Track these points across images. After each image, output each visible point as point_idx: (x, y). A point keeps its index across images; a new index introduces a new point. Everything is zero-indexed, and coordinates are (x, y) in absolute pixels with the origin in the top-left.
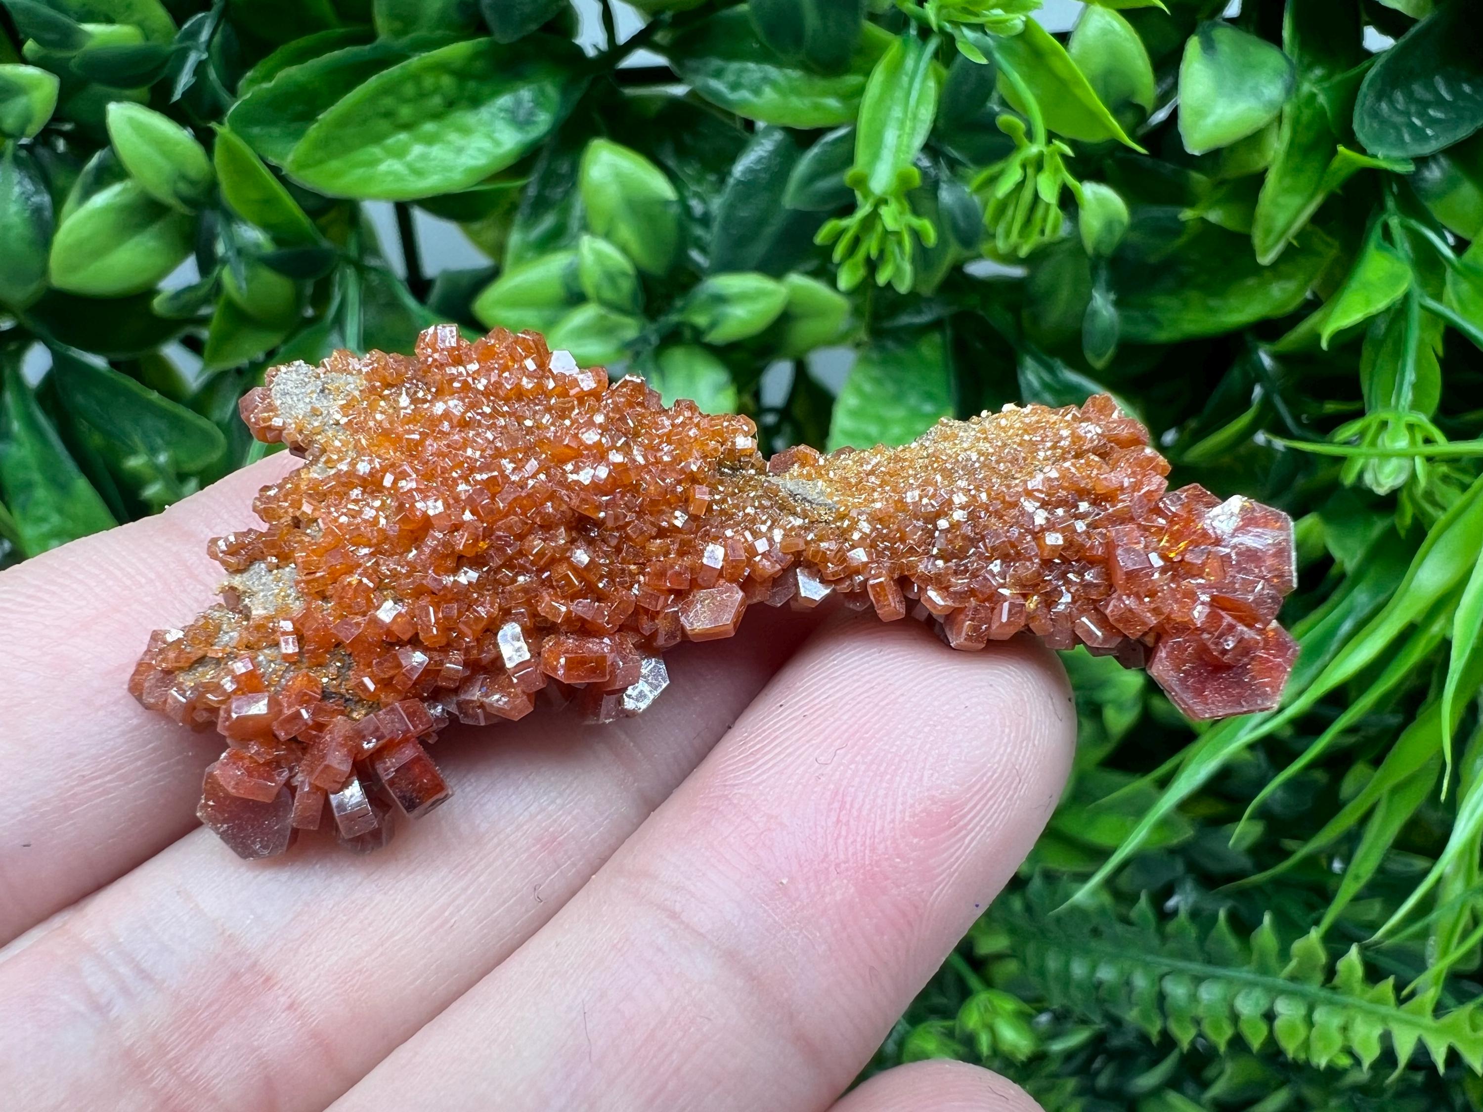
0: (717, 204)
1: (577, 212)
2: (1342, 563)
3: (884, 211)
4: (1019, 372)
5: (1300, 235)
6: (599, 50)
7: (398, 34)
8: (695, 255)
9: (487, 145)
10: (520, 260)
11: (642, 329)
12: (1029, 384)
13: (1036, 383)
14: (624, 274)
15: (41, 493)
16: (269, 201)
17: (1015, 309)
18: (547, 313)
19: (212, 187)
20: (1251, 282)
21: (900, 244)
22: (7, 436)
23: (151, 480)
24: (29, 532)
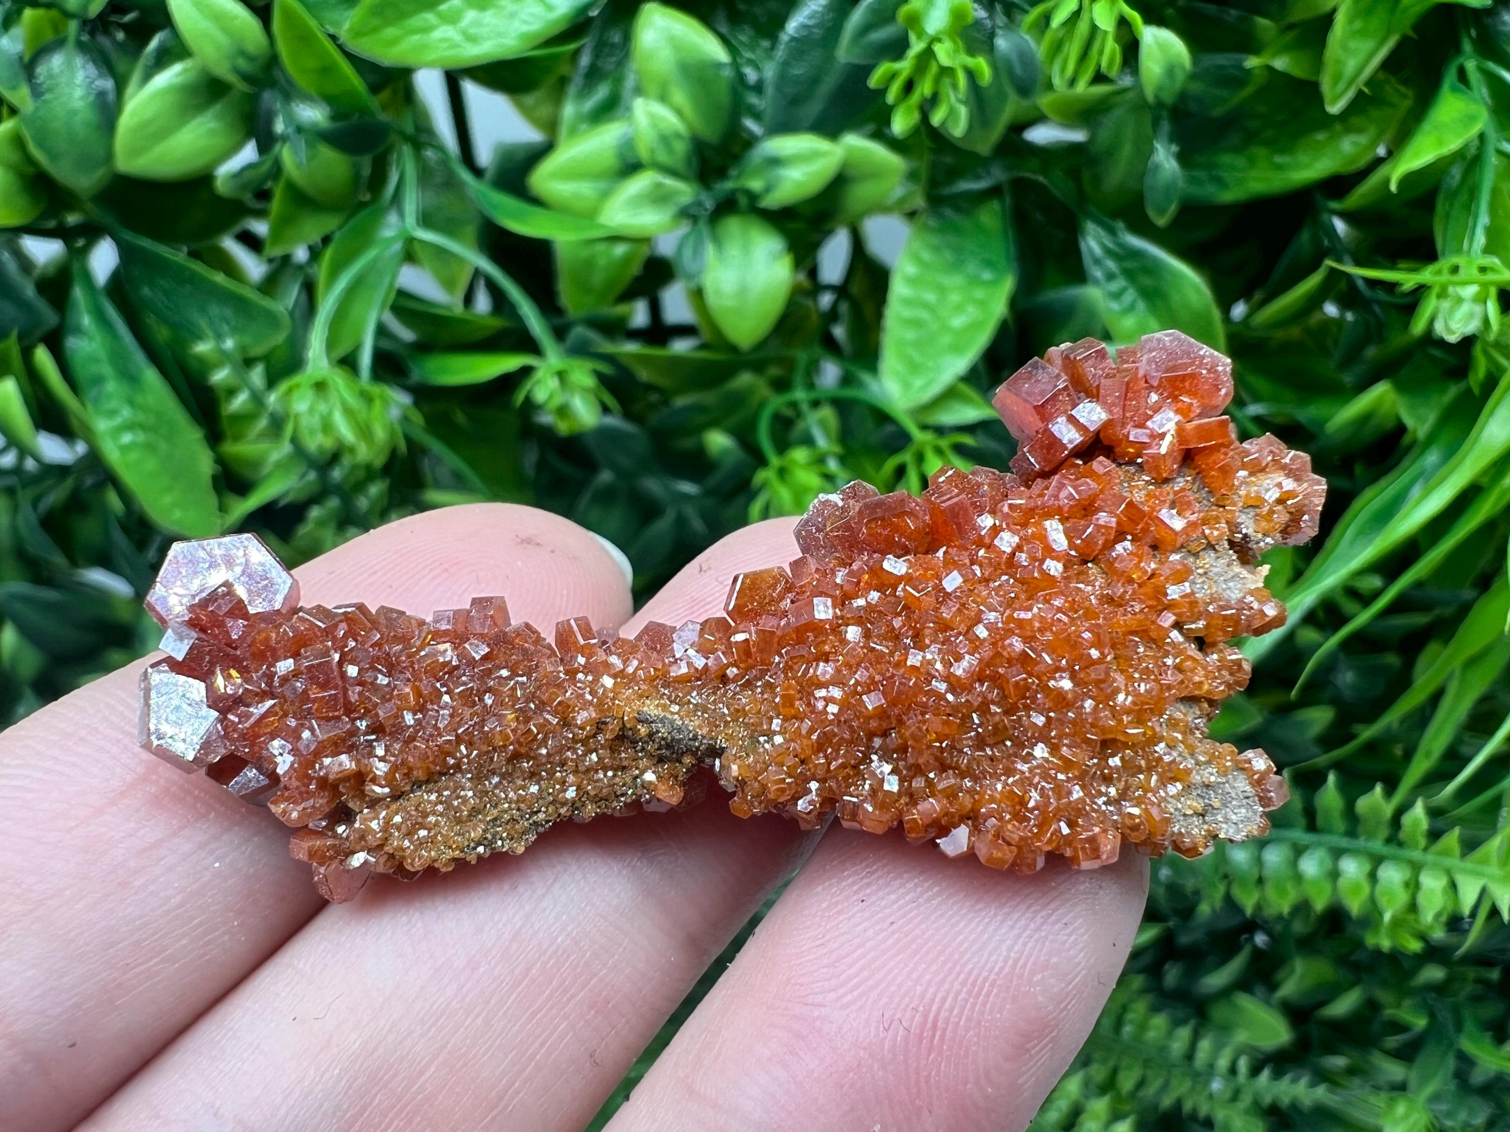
0: (770, 71)
1: (630, 82)
2: (1415, 432)
3: (938, 48)
4: (1080, 238)
5: (1369, 83)
8: (749, 124)
9: (538, 9)
10: (573, 131)
11: (697, 193)
12: (1090, 250)
13: (1097, 250)
14: (678, 136)
15: (111, 386)
16: (327, 70)
17: (1074, 174)
18: (602, 185)
19: (272, 61)
20: (1320, 136)
21: (955, 86)
22: (78, 330)
23: (218, 365)
24: (102, 425)
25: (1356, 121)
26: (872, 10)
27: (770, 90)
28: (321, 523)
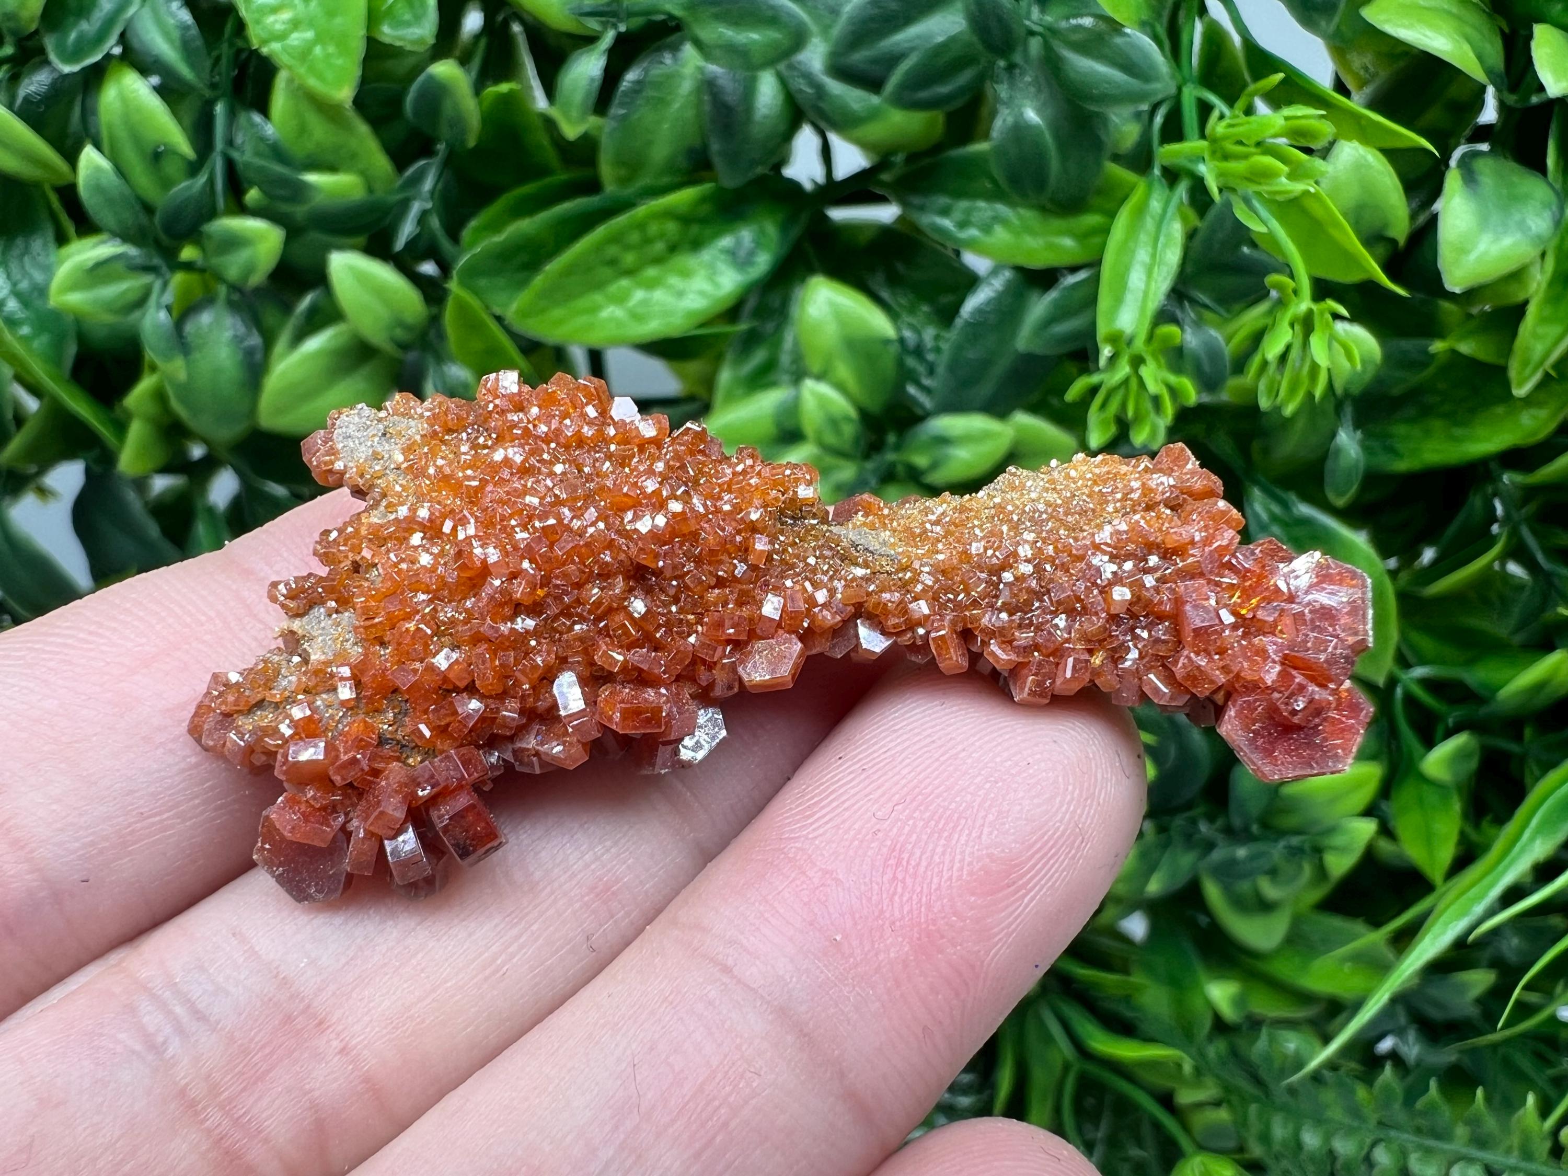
0: (930, 334)
3: (1145, 371)
4: (1246, 505)
5: (1558, 367)
6: (815, 183)
7: (624, 182)
8: (915, 392)
9: (707, 287)
10: (731, 398)
11: (859, 469)
12: (1257, 517)
13: (1264, 516)
14: (847, 419)
16: (492, 352)
20: (1500, 410)
26: (1056, 304)
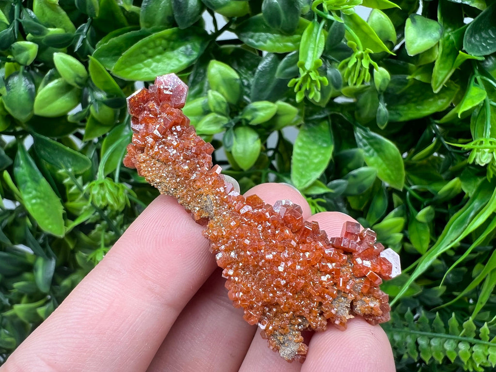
0: (252, 81)
1: (206, 85)
4: (354, 133)
5: (446, 83)
6: (212, 32)
7: (148, 27)
8: (245, 97)
9: (177, 63)
11: (229, 120)
12: (358, 136)
14: (223, 102)
16: (107, 82)
17: (352, 113)
18: (198, 118)
19: (88, 78)
20: (431, 100)
22: (19, 165)
23: (67, 177)
24: (25, 197)
25: (442, 95)
26: (287, 62)
27: (252, 87)
28: (100, 230)
